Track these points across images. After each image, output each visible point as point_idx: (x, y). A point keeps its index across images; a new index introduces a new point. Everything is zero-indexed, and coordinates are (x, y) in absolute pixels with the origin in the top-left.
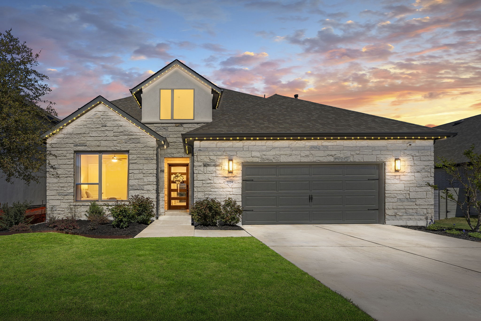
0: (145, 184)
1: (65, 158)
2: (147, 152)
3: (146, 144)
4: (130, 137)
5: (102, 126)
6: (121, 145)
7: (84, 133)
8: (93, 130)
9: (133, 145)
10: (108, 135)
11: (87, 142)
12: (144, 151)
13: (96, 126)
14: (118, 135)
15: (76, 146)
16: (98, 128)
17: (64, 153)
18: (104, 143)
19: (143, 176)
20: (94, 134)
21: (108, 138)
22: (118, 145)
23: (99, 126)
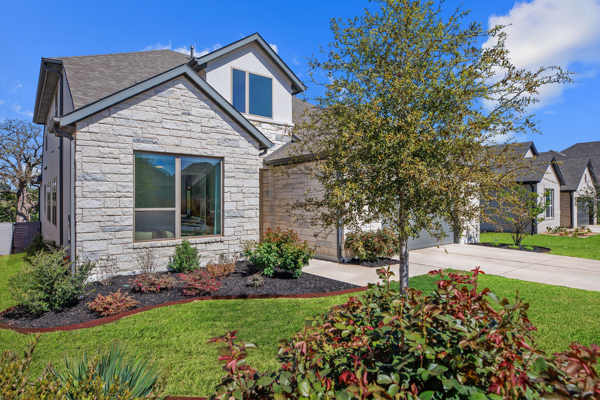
0: (245, 208)
1: (117, 161)
2: (249, 162)
3: (247, 150)
4: (226, 137)
5: (183, 114)
6: (212, 148)
7: (153, 121)
8: (167, 117)
9: (229, 149)
10: (193, 130)
11: (158, 137)
12: (244, 160)
13: (173, 111)
14: (208, 132)
15: (138, 141)
16: (176, 115)
17: (115, 152)
18: (186, 142)
19: (242, 196)
20: (170, 125)
21: (193, 135)
22: (208, 147)
23: (176, 112)
